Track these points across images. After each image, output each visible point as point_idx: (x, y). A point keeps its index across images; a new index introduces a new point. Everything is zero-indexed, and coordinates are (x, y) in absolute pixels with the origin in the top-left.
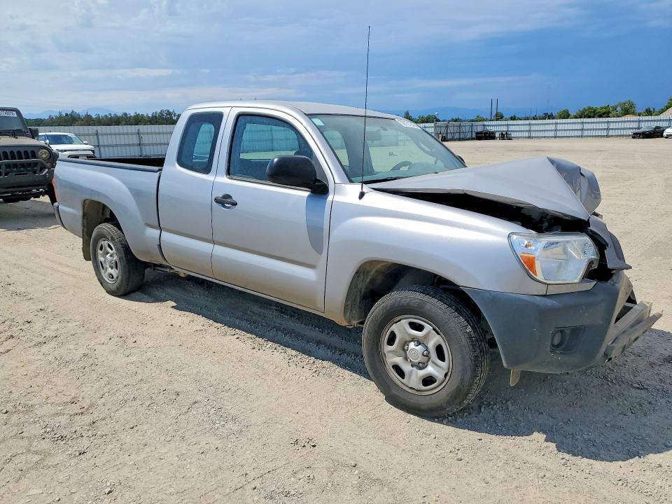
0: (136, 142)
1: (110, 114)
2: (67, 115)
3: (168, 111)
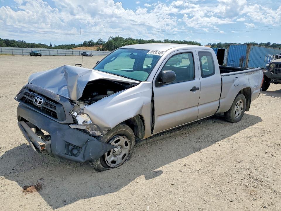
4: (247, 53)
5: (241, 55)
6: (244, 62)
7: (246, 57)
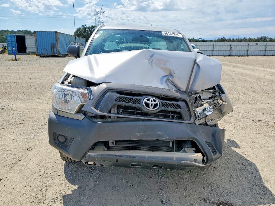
0: (246, 49)
1: (238, 38)
2: (221, 38)
3: (265, 36)
4: (56, 40)
5: (51, 42)
6: (55, 49)
7: (57, 44)
